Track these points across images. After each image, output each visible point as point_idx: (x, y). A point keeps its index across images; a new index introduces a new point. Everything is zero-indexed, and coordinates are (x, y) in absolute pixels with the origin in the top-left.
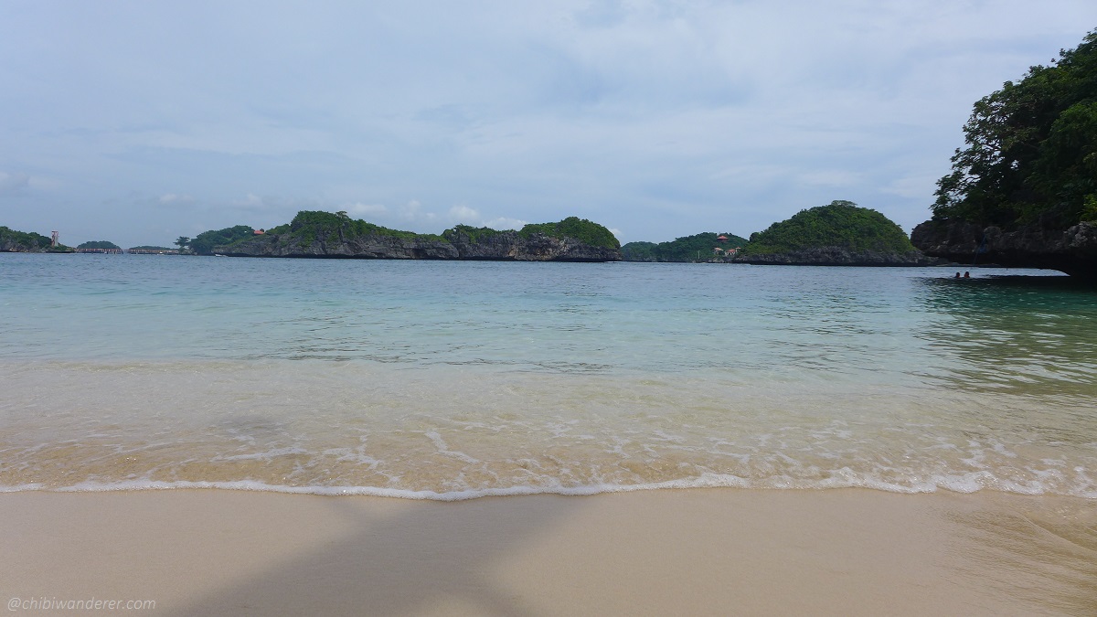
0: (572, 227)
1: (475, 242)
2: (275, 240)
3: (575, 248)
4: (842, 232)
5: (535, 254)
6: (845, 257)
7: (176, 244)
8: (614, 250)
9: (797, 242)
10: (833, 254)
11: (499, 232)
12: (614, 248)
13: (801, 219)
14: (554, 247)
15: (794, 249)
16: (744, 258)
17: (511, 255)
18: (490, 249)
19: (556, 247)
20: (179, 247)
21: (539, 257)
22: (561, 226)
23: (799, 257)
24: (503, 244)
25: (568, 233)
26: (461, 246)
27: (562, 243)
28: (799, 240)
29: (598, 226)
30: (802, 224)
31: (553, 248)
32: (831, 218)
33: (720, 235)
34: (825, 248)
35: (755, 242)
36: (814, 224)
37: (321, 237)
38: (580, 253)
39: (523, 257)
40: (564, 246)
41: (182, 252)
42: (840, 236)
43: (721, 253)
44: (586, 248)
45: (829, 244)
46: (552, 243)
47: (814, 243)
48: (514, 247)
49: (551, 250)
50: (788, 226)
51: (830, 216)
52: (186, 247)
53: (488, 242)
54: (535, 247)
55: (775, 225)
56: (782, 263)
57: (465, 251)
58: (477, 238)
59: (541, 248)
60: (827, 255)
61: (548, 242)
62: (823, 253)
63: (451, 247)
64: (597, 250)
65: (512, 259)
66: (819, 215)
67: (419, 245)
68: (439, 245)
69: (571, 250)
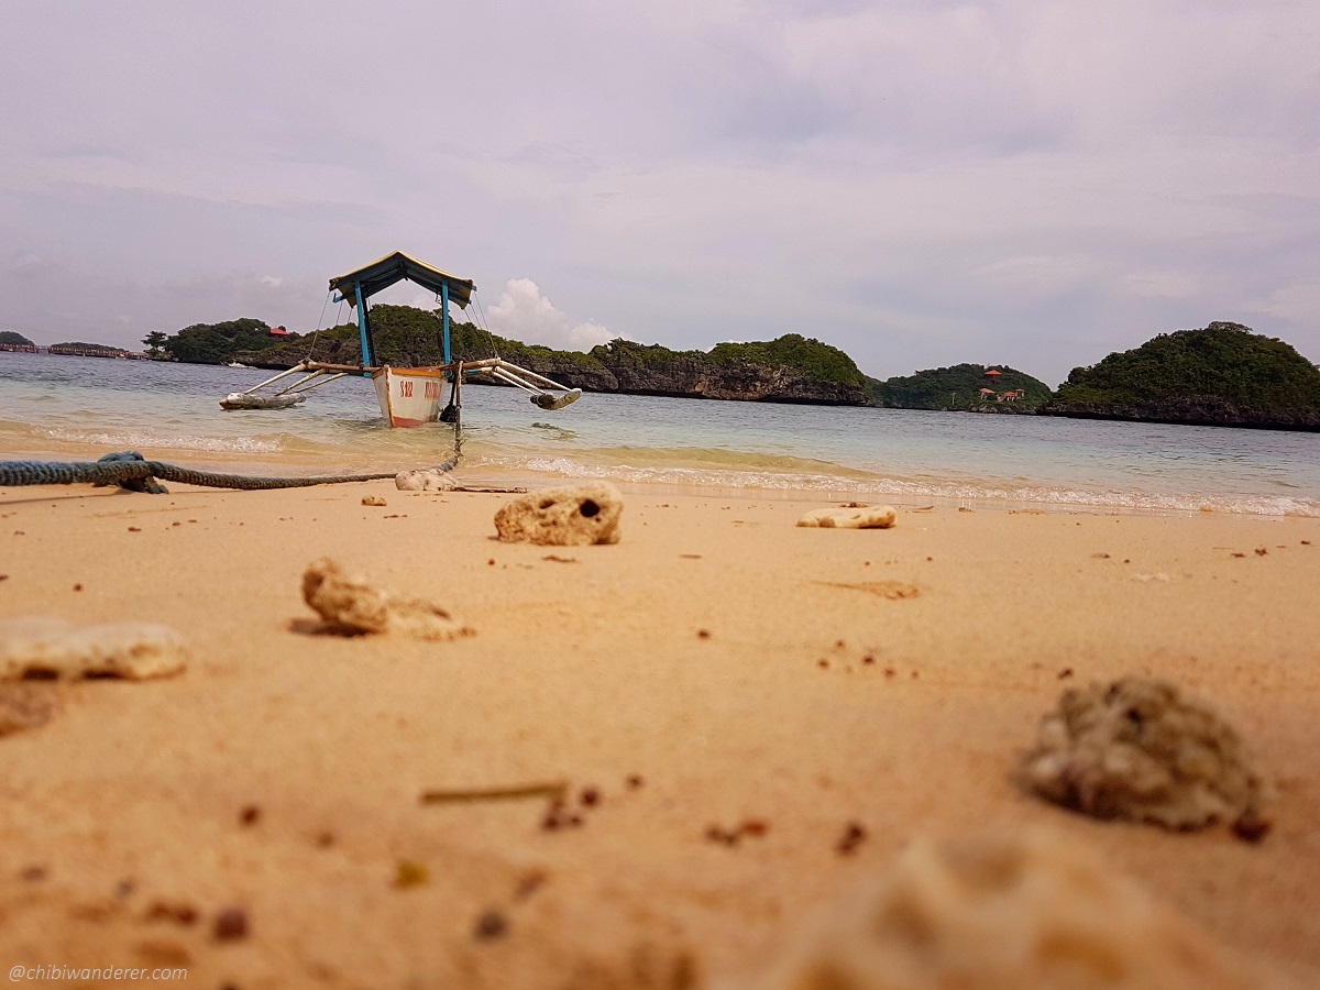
0: (792, 349)
1: (642, 367)
2: (336, 348)
3: (797, 383)
4: (1227, 373)
5: (734, 390)
6: (1229, 413)
7: (145, 342)
8: (858, 389)
9: (1152, 387)
10: (1211, 407)
11: (681, 354)
12: (857, 384)
13: (1157, 349)
14: (764, 381)
15: (1146, 397)
16: (1061, 407)
17: (697, 389)
18: (666, 380)
19: (767, 381)
20: (150, 347)
21: (740, 394)
22: (773, 346)
23: (1153, 410)
24: (687, 372)
25: (786, 360)
26: (622, 371)
27: (777, 375)
28: (1154, 382)
29: (833, 350)
30: (1160, 357)
31: (762, 381)
32: (1209, 350)
33: (990, 369)
34: (1198, 398)
35: (1077, 383)
36: (1181, 358)
37: (410, 347)
38: (806, 390)
39: (714, 393)
40: (779, 379)
41: (153, 356)
42: (1223, 379)
43: (990, 397)
44: (815, 383)
45: (1203, 392)
46: (761, 373)
47: (1179, 389)
48: (703, 377)
49: (758, 384)
50: (1136, 360)
51: (1207, 346)
52: (160, 348)
53: (663, 369)
54: (735, 378)
55: (1113, 357)
56: (1125, 417)
57: (628, 380)
58: (645, 362)
59: (744, 381)
60: (1198, 408)
61: (755, 371)
62: (1193, 404)
63: (607, 373)
64: (832, 387)
65: (699, 396)
66: (1188, 345)
67: (558, 368)
68: (589, 369)
69: (791, 385)
